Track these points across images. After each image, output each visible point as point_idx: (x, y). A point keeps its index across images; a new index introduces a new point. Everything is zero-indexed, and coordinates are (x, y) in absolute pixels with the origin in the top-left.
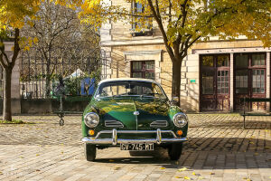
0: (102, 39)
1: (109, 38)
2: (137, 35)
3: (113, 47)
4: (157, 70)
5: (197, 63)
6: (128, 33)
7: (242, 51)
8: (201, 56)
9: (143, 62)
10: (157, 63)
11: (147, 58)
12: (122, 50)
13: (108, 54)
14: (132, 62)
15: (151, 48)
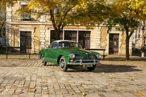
0: (7, 21)
1: (11, 20)
2: (24, 20)
3: (12, 24)
4: (32, 36)
5: (50, 33)
6: (19, 19)
7: (68, 30)
8: (51, 31)
9: (26, 32)
10: (32, 33)
11: (28, 30)
12: (17, 26)
13: (10, 27)
14: (21, 32)
15: (30, 26)
